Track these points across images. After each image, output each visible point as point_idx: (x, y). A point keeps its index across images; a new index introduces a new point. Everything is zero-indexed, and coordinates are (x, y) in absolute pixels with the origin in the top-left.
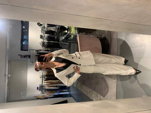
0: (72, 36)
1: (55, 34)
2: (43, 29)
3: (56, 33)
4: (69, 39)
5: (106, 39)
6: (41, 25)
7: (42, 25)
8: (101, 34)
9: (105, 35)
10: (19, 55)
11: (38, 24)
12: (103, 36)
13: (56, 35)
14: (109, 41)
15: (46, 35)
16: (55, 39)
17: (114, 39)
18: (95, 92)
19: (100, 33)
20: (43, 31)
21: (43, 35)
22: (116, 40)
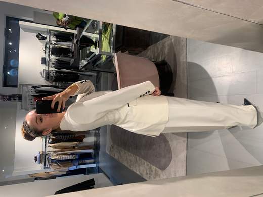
0: (104, 57)
1: (71, 56)
2: (48, 46)
3: (73, 52)
4: (97, 63)
5: (167, 63)
6: (44, 38)
7: (46, 38)
8: (156, 54)
9: (163, 57)
11: (37, 36)
12: (160, 59)
13: (73, 57)
14: (172, 68)
15: (53, 58)
16: (71, 63)
17: (182, 63)
18: (145, 162)
20: (47, 50)
21: (47, 58)
22: (185, 65)
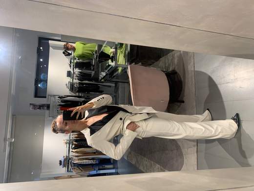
0: (120, 69)
1: (92, 69)
2: (72, 61)
3: (94, 66)
4: (115, 75)
5: (176, 73)
6: (69, 54)
7: (71, 54)
8: (167, 65)
9: (173, 67)
10: (30, 104)
11: (64, 53)
12: (171, 69)
13: (93, 70)
14: (182, 77)
15: (77, 71)
16: (92, 75)
17: (190, 72)
19: (165, 64)
20: (72, 65)
21: (72, 71)
22: (193, 73)
